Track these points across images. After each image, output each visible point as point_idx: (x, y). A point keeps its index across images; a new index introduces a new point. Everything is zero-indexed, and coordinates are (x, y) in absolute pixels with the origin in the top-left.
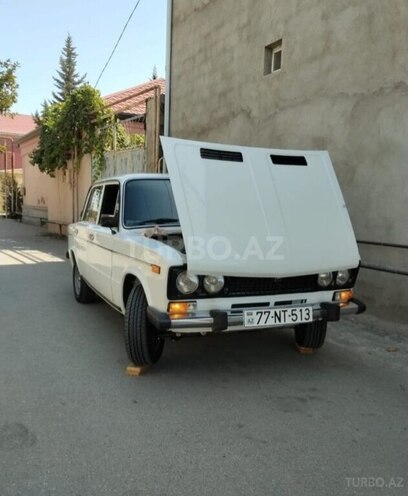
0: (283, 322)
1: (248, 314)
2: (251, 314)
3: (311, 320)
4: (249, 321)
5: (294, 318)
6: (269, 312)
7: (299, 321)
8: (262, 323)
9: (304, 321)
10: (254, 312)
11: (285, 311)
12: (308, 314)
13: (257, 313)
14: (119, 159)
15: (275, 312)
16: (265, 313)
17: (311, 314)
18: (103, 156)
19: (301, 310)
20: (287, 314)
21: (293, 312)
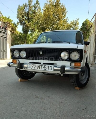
0: (40, 69)
2: (30, 65)
3: (53, 70)
4: (29, 67)
5: (45, 68)
6: (36, 65)
7: (47, 70)
9: (49, 70)
12: (51, 68)
13: (32, 65)
14: (91, 37)
15: (38, 65)
16: (34, 65)
17: (53, 68)
18: (89, 37)
19: (48, 66)
20: (42, 67)
21: (45, 66)
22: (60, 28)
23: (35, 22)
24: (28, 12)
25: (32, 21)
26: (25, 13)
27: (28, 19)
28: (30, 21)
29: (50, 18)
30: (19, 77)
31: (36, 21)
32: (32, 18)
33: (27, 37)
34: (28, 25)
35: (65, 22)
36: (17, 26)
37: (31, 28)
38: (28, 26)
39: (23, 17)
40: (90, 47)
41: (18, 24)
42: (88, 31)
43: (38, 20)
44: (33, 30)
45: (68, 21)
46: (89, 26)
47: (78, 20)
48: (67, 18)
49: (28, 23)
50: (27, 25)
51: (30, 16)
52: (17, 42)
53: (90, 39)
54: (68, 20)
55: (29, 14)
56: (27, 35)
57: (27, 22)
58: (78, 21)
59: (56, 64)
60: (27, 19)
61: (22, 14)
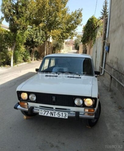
0: (54, 116)
1: (41, 111)
2: (42, 111)
3: (67, 117)
4: (41, 113)
5: (59, 115)
6: (49, 112)
7: (61, 117)
8: (45, 115)
9: (63, 117)
10: (43, 110)
11: (55, 112)
12: (66, 115)
13: (44, 111)
14: (98, 40)
15: (51, 112)
16: (47, 111)
17: (67, 115)
18: (95, 39)
19: (62, 113)
20: (56, 113)
21: (59, 113)
22: (58, 21)
23: (26, 17)
24: (17, 4)
25: (23, 16)
26: (13, 5)
27: (18, 13)
28: (21, 16)
29: (45, 8)
30: (24, 114)
31: (28, 16)
32: (22, 13)
33: (17, 37)
34: (18, 22)
35: (64, 13)
36: (2, 22)
37: (22, 26)
38: (17, 24)
39: (10, 11)
40: (96, 52)
41: (3, 19)
42: (94, 31)
43: (30, 14)
44: (24, 29)
45: (69, 12)
46: (96, 25)
47: (81, 10)
48: (67, 7)
49: (18, 19)
50: (16, 22)
51: (19, 10)
52: (3, 45)
53: (96, 41)
54: (68, 10)
55: (18, 7)
56: (16, 35)
57: (16, 19)
58: (82, 12)
59: (70, 110)
60: (16, 14)
61: (9, 8)
